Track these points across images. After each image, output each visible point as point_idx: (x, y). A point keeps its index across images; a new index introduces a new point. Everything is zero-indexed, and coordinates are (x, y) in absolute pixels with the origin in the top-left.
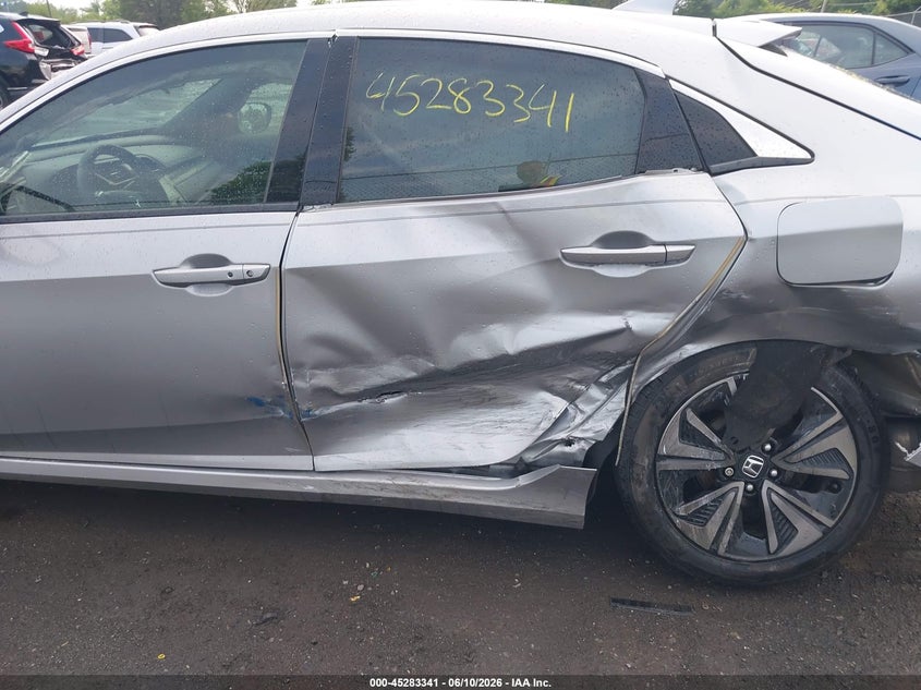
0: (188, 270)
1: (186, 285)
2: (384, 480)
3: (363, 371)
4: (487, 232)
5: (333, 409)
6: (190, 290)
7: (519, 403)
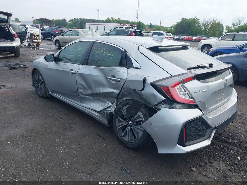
0: (70, 71)
1: (69, 73)
2: (87, 109)
3: (86, 91)
4: (100, 72)
5: (83, 96)
6: (70, 74)
7: (106, 102)
